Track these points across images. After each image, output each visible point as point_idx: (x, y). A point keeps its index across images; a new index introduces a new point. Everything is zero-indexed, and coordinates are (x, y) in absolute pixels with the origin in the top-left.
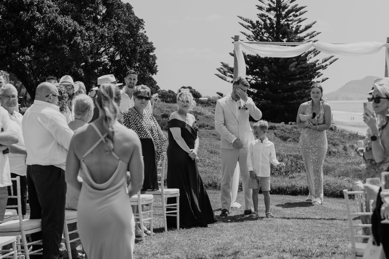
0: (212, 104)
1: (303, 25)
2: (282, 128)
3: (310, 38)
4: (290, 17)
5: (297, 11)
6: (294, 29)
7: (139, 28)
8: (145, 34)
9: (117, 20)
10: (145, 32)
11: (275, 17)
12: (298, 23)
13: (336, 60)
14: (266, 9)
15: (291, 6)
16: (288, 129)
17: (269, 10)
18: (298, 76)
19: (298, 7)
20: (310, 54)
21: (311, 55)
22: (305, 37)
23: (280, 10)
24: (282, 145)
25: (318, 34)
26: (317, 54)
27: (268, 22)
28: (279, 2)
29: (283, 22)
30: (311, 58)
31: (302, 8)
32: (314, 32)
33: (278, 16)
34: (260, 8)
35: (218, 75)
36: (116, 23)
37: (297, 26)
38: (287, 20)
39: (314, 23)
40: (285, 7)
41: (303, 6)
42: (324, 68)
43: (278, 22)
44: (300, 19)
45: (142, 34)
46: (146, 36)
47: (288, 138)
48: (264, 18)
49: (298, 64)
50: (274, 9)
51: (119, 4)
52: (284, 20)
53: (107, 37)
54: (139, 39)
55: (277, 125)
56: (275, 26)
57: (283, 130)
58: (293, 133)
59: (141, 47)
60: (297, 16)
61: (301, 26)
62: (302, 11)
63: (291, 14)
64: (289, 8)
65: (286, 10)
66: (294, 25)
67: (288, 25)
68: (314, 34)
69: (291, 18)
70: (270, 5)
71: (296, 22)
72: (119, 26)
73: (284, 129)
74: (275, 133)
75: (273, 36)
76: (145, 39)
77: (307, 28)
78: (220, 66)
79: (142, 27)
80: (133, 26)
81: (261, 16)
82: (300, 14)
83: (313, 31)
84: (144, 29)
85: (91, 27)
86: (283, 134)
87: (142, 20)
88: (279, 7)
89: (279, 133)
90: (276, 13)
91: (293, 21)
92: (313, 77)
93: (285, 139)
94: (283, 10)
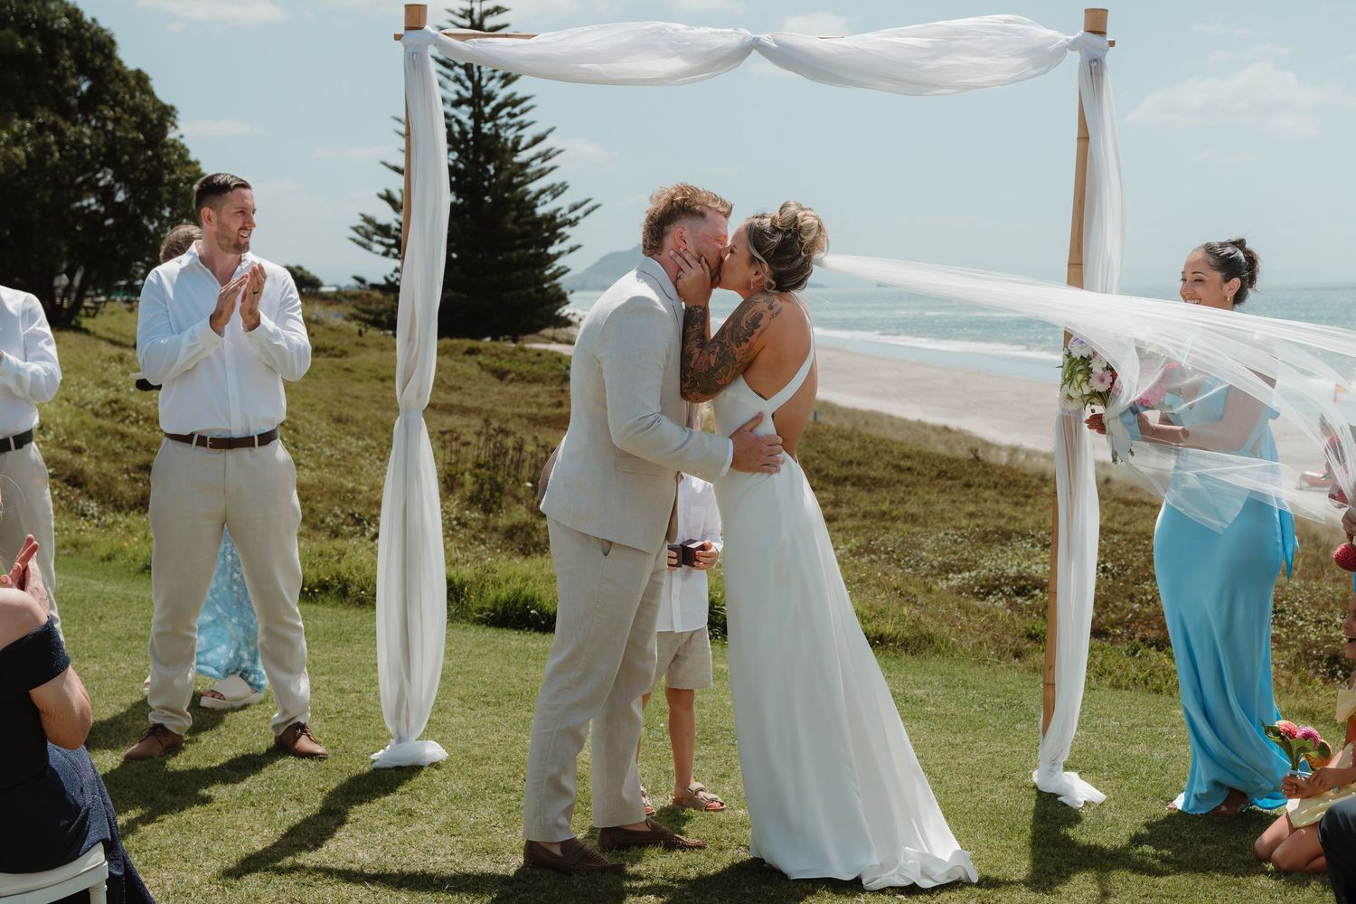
0: (344, 301)
1: (527, 135)
2: (494, 351)
3: (544, 161)
4: (502, 117)
5: (515, 104)
6: (510, 144)
7: (166, 127)
8: (182, 141)
9: (112, 108)
10: (182, 137)
11: (470, 118)
12: (518, 130)
13: (597, 207)
14: (450, 102)
15: (502, 95)
16: (508, 353)
17: (456, 104)
18: (521, 242)
19: (518, 96)
20: (543, 196)
21: (546, 197)
23: (479, 103)
24: (496, 390)
25: (559, 152)
26: (559, 194)
27: (456, 128)
28: (477, 87)
29: (486, 128)
30: (545, 202)
31: (525, 99)
32: (551, 149)
33: (478, 117)
35: (354, 240)
36: (108, 113)
37: (517, 137)
38: (495, 125)
39: (551, 130)
40: (490, 98)
41: (527, 94)
42: (572, 223)
43: (477, 129)
44: (521, 122)
45: (175, 140)
46: (183, 147)
47: (508, 372)
49: (520, 216)
50: (469, 102)
51: (117, 73)
52: (489, 125)
53: (89, 147)
54: (168, 154)
56: (470, 136)
57: (496, 355)
58: (519, 361)
59: (172, 172)
60: (514, 116)
61: (522, 136)
62: (525, 105)
63: (504, 112)
64: (499, 99)
65: (493, 104)
66: (510, 134)
67: (497, 136)
68: (552, 153)
69: (504, 120)
70: (458, 93)
71: (513, 129)
72: (117, 121)
73: (499, 352)
74: (479, 363)
75: (467, 158)
76: (182, 152)
77: (537, 140)
78: (359, 222)
79: (173, 124)
80: (150, 121)
82: (523, 112)
83: (549, 147)
84: (176, 127)
86: (497, 364)
87: (172, 108)
88: (478, 98)
89: (487, 362)
90: (471, 109)
91: (508, 126)
92: (550, 243)
93: (501, 375)
94: (487, 104)
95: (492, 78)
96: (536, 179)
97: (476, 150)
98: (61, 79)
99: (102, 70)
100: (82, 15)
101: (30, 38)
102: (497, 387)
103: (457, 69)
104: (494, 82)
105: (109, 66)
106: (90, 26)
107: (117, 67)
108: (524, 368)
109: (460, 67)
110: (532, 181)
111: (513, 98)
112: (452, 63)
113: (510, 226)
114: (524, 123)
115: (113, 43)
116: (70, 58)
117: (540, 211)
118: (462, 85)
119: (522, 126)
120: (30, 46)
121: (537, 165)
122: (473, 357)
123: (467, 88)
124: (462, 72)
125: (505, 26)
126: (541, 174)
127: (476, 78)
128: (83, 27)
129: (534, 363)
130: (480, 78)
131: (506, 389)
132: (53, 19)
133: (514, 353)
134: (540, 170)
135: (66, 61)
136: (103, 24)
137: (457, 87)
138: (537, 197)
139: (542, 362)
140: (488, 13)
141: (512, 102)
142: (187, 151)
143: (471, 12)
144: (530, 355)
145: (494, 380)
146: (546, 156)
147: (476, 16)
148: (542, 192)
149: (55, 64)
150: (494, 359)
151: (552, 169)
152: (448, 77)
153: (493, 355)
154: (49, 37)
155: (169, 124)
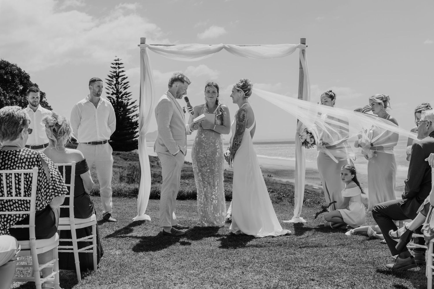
1: (130, 102)
2: (123, 154)
3: (134, 108)
5: (127, 94)
6: (126, 104)
7: (43, 98)
8: (46, 101)
10: (46, 100)
15: (123, 92)
16: (127, 155)
17: (112, 94)
18: (128, 128)
19: (127, 92)
20: (134, 117)
22: (131, 108)
23: (118, 94)
26: (138, 116)
27: (112, 100)
28: (117, 90)
29: (120, 100)
30: (135, 118)
31: (130, 93)
32: (136, 105)
33: (118, 97)
34: (108, 93)
38: (122, 99)
39: (136, 101)
40: (121, 93)
43: (117, 100)
45: (45, 101)
46: (47, 102)
48: (110, 98)
51: (30, 84)
52: (120, 99)
53: (23, 102)
55: (120, 152)
56: (116, 102)
60: (127, 97)
61: (129, 102)
63: (124, 96)
64: (123, 93)
65: (121, 94)
66: (126, 102)
67: (122, 102)
68: (136, 106)
70: (113, 92)
74: (120, 157)
77: (133, 103)
79: (44, 97)
81: (109, 97)
82: (129, 96)
83: (135, 105)
84: (45, 98)
85: (13, 96)
86: (125, 157)
87: (44, 93)
88: (118, 93)
89: (122, 156)
90: (116, 96)
91: (125, 100)
92: (136, 128)
93: (126, 159)
94: (120, 94)
95: (121, 88)
96: (132, 113)
97: (117, 106)
98: (16, 85)
99: (26, 83)
100: (21, 70)
101: (8, 75)
102: (125, 162)
103: (112, 86)
104: (122, 89)
105: (28, 82)
106: (23, 73)
107: (30, 83)
108: (131, 158)
109: (113, 85)
110: (131, 113)
111: (127, 93)
112: (111, 84)
113: (126, 124)
114: (129, 99)
115: (29, 77)
116: (18, 80)
117: (133, 121)
118: (114, 90)
119: (129, 100)
120: (8, 77)
121: (132, 109)
122: (118, 155)
123: (115, 90)
124: (114, 87)
125: (125, 75)
126: (134, 111)
127: (117, 88)
128: (22, 73)
129: (134, 157)
130: (118, 88)
131: (128, 162)
132: (14, 71)
133: (128, 155)
134: (133, 111)
135: (17, 81)
136: (26, 72)
137: (113, 90)
138: (132, 117)
139: (136, 156)
140: (120, 72)
141: (126, 94)
142: (48, 104)
143: (116, 72)
144: (133, 155)
145: (124, 160)
146: (135, 107)
147: (117, 72)
148: (134, 116)
149: (14, 82)
150: (123, 156)
151: (136, 110)
152: (110, 88)
153: (123, 155)
154: (13, 75)
155: (43, 97)
